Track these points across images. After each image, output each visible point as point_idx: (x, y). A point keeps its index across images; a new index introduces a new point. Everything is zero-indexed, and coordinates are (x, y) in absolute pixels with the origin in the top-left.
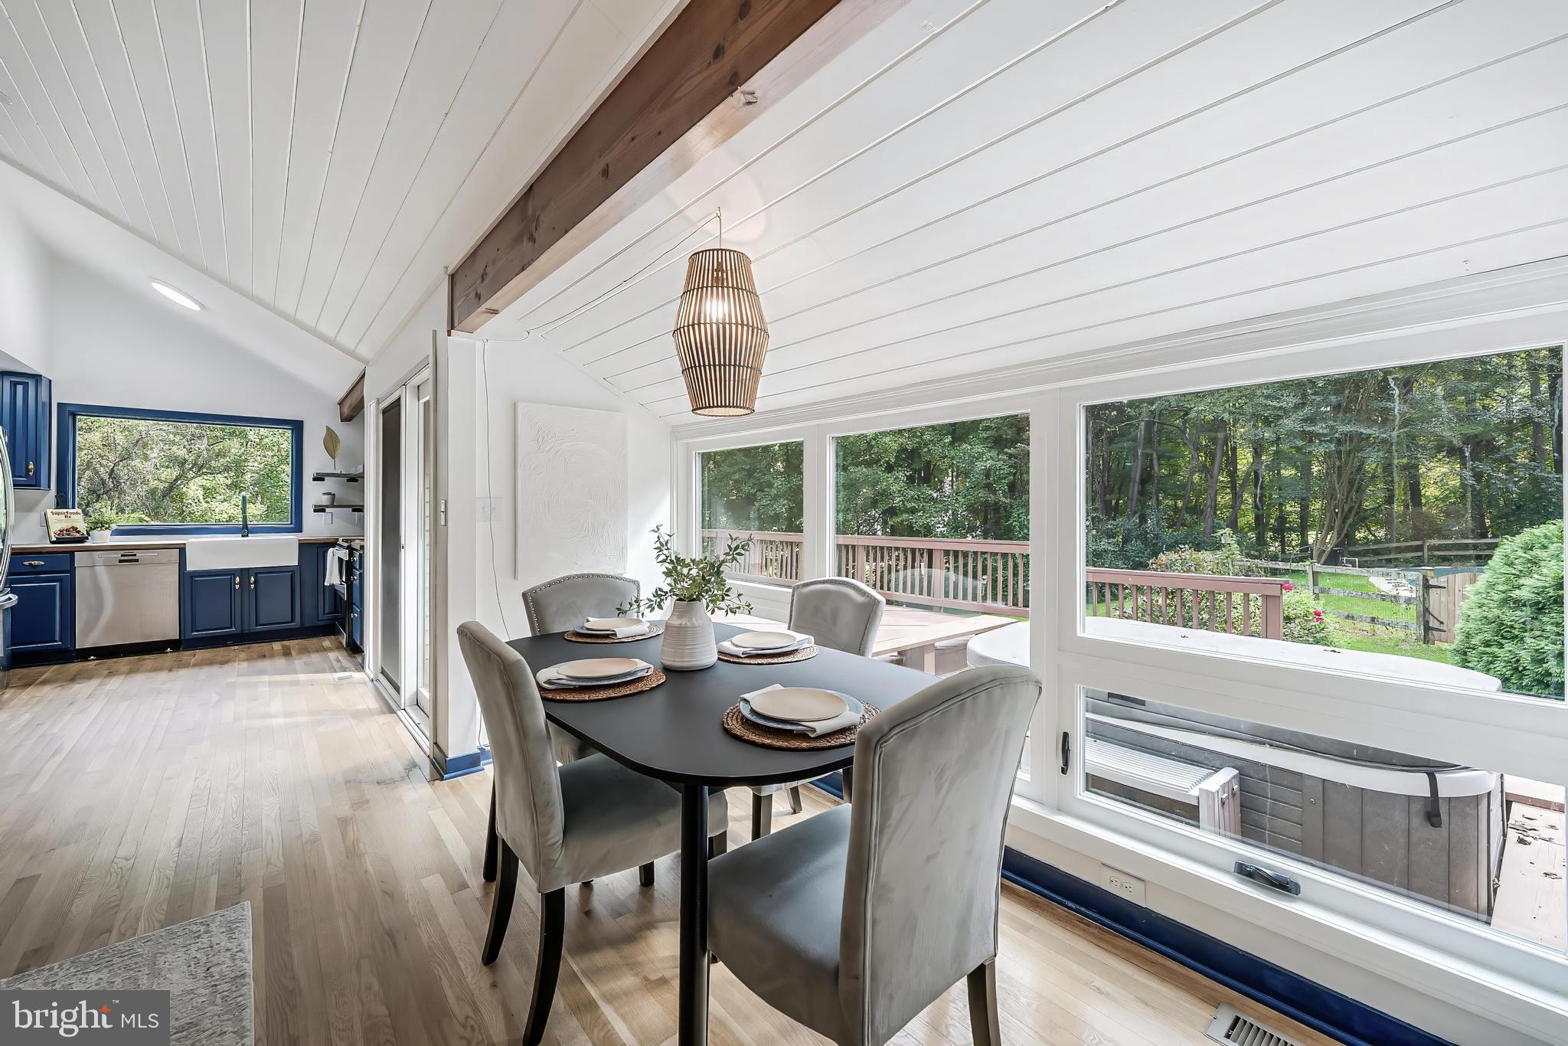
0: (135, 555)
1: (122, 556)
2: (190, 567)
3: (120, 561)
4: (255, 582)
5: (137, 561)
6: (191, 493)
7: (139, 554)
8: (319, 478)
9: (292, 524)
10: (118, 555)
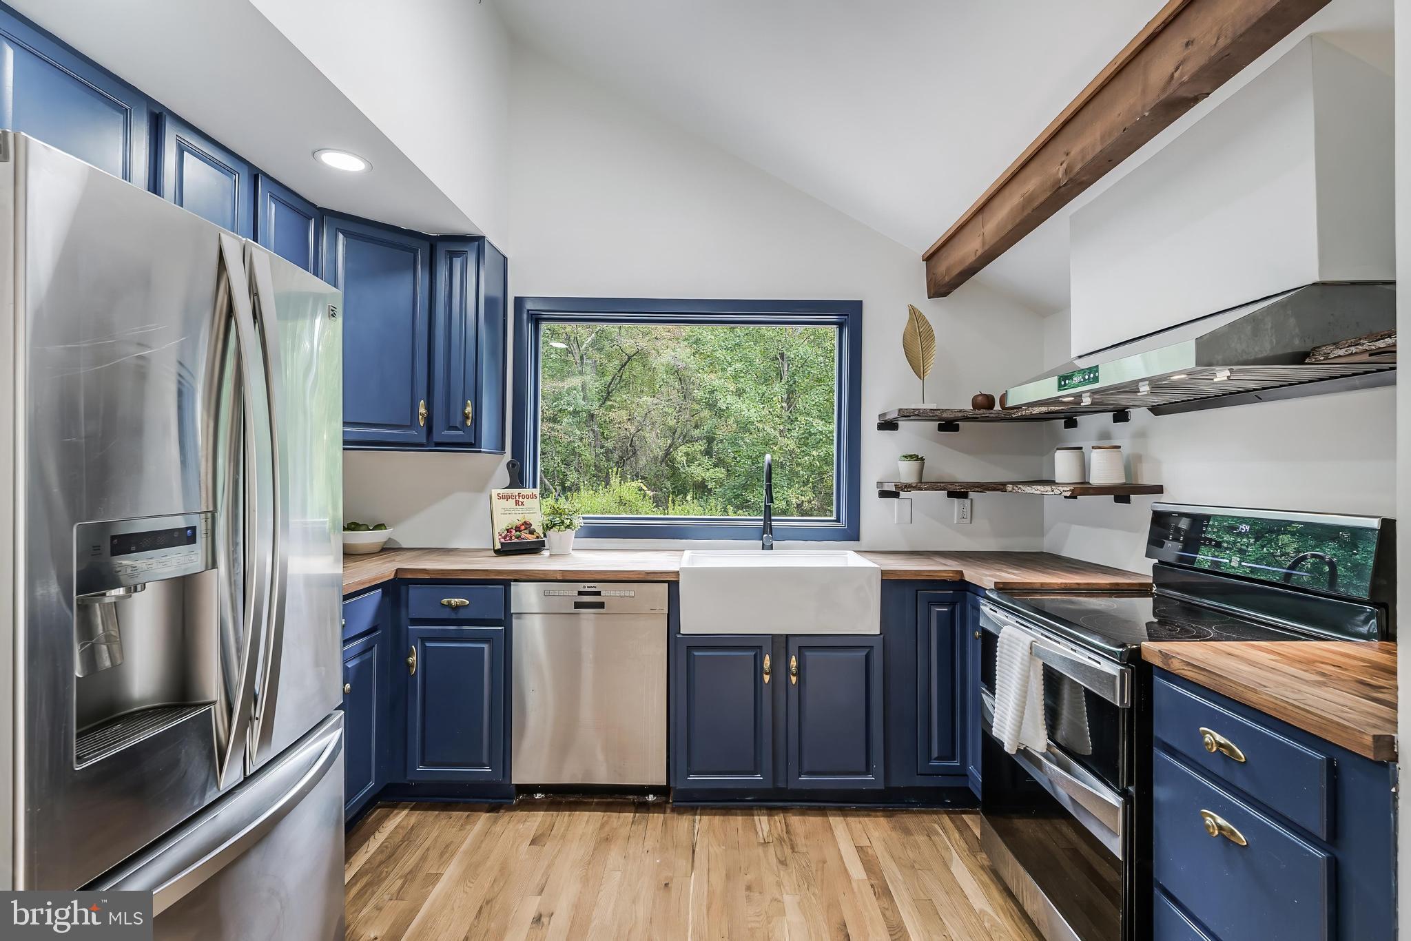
0: (598, 593)
1: (580, 593)
2: (688, 626)
3: (578, 605)
4: (800, 673)
5: (601, 605)
6: (679, 459)
7: (608, 591)
8: (888, 425)
9: (838, 520)
10: (572, 590)
